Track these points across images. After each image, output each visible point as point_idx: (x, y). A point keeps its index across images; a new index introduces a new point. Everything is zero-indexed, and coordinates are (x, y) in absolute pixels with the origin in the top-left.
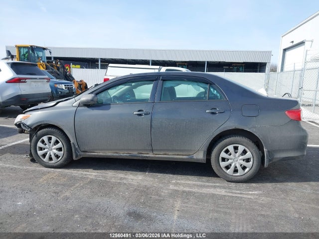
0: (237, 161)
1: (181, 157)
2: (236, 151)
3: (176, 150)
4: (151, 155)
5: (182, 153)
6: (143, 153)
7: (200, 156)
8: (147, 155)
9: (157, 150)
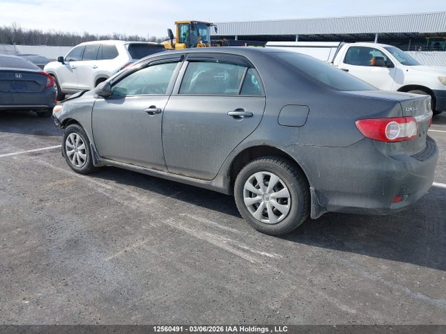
0: (268, 199)
1: (198, 181)
2: (267, 182)
3: (192, 171)
4: (164, 173)
5: (199, 176)
6: (158, 168)
7: (219, 184)
8: (162, 173)
9: (172, 167)
